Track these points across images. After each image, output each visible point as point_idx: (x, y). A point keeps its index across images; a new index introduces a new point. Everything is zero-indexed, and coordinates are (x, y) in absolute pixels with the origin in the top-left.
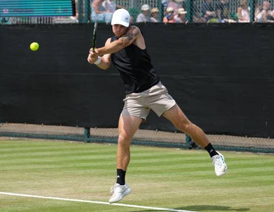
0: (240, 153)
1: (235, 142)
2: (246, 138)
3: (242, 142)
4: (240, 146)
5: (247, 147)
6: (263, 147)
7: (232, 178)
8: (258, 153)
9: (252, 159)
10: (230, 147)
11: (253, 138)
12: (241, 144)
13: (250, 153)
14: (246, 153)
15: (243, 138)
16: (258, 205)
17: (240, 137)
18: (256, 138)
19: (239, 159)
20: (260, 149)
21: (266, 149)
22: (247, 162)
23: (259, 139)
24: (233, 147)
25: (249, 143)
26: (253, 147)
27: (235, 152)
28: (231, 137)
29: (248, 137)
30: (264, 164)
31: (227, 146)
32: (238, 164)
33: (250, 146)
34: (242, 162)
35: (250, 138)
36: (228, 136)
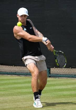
0: (10, 76)
1: (7, 69)
2: (13, 67)
3: (11, 69)
4: (9, 71)
5: (14, 72)
6: (23, 72)
7: (4, 91)
8: (20, 76)
9: (17, 79)
10: (4, 72)
11: (18, 67)
12: (10, 70)
13: (16, 76)
14: (14, 75)
15: (12, 67)
16: (20, 106)
17: (10, 66)
18: (19, 67)
19: (9, 80)
20: (21, 73)
21: (25, 73)
22: (13, 81)
23: (21, 67)
24: (6, 72)
25: (15, 69)
26: (17, 72)
27: (7, 75)
28: (4, 66)
29: (14, 66)
30: (24, 82)
31: (2, 72)
32: (8, 82)
33: (16, 71)
34: (11, 81)
35: (15, 67)
36: (3, 66)
